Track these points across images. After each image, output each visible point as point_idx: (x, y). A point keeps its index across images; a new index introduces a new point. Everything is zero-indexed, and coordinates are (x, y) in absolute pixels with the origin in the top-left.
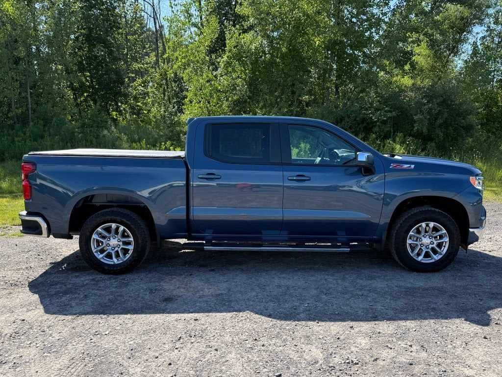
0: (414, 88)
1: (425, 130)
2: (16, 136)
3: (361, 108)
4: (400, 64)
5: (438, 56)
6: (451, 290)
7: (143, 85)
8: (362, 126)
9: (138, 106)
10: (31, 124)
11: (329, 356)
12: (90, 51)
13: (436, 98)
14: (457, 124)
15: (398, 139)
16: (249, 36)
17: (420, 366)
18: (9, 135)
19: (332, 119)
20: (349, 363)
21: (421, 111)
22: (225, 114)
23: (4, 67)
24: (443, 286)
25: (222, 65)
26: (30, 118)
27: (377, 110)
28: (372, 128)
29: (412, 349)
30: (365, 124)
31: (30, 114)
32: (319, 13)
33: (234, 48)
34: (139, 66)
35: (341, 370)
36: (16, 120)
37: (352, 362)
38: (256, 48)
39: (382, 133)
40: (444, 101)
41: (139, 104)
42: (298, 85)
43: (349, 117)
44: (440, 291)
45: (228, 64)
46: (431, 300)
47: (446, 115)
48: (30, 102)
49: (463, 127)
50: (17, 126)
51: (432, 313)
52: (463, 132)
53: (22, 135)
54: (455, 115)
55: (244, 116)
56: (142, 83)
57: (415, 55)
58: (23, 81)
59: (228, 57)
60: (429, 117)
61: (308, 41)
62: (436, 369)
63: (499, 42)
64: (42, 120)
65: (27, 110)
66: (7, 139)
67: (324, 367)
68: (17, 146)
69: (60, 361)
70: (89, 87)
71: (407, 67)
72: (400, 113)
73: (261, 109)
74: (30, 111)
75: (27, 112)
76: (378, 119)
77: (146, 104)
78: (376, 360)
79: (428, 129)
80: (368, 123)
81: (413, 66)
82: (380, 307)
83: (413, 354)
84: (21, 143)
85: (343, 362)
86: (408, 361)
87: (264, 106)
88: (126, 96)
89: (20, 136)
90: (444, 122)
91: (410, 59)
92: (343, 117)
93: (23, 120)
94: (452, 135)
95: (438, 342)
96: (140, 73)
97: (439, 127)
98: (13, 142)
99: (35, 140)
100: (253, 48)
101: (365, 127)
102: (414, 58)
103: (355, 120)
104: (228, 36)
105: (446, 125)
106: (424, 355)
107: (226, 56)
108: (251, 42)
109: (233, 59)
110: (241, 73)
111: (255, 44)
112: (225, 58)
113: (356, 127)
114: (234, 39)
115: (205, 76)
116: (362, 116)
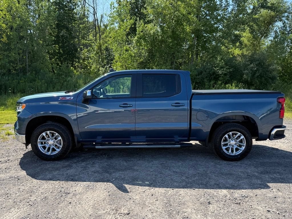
0: (243, 55)
1: (249, 79)
2: (20, 80)
4: (234, 42)
5: (255, 38)
6: (284, 163)
7: (87, 52)
9: (85, 64)
10: (28, 73)
11: (232, 194)
13: (255, 62)
14: (267, 76)
15: (233, 84)
16: (150, 26)
17: (280, 199)
18: (17, 79)
19: (196, 72)
20: (243, 197)
21: (247, 69)
22: (135, 69)
23: (14, 42)
24: (279, 162)
25: (134, 42)
26: (27, 70)
27: (222, 68)
28: (218, 78)
29: (273, 191)
30: (214, 76)
31: (27, 68)
32: (189, 13)
33: (141, 32)
34: (86, 42)
35: (240, 200)
36: (20, 71)
37: (245, 196)
38: (154, 33)
39: (224, 81)
40: (259, 63)
41: (85, 63)
42: (177, 53)
43: (206, 71)
44: (278, 164)
45: (138, 41)
46: (275, 168)
47: (261, 71)
48: (27, 61)
49: (270, 78)
50: (21, 74)
51: (278, 174)
52: (270, 80)
53: (24, 79)
54: (265, 71)
55: (147, 70)
56: (87, 51)
57: (242, 37)
58: (25, 50)
59: (138, 37)
60: (251, 72)
61: (183, 29)
62: (289, 200)
63: (290, 31)
64: (34, 71)
65: (26, 65)
66: (16, 81)
67: (232, 198)
68: (21, 85)
69: (96, 193)
70: (58, 53)
71: (238, 44)
72: (234, 70)
73: (156, 66)
74: (27, 66)
75: (26, 67)
76: (222, 73)
77: (89, 63)
78: (257, 195)
79: (251, 79)
80: (216, 75)
81: (241, 43)
82: (249, 171)
83: (275, 193)
84: (23, 84)
85: (240, 196)
86: (273, 196)
87: (158, 65)
88: (79, 58)
89: (22, 80)
90: (260, 75)
91: (239, 39)
92: (202, 71)
93: (24, 71)
94: (264, 82)
95: (286, 188)
96: (86, 46)
97: (257, 77)
98: (19, 83)
99: (31, 82)
100: (152, 32)
101: (215, 78)
102: (242, 39)
103: (209, 73)
104: (137, 25)
105: (261, 76)
106: (280, 193)
107: (136, 37)
108: (151, 29)
109: (140, 39)
110: (145, 47)
111: (153, 30)
112: (136, 38)
113: (210, 77)
114: (141, 27)
115: (125, 48)
116: (213, 71)
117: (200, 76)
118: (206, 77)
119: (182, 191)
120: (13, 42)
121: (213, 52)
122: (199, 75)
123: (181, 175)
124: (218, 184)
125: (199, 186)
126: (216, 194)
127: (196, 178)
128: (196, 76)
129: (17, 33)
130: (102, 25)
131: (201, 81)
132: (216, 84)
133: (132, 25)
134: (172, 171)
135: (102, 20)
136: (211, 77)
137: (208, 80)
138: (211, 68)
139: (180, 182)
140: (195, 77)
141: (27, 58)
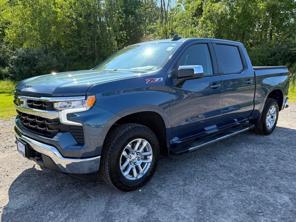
2: (89, 66)
3: (288, 47)
8: (288, 58)
10: (97, 59)
12: (126, 18)
16: (217, 5)
18: (86, 65)
19: (269, 54)
25: (200, 23)
26: (96, 56)
30: (290, 57)
31: (96, 54)
33: (208, 12)
34: (152, 26)
36: (89, 57)
38: (222, 12)
43: (280, 53)
45: (204, 22)
48: (96, 48)
50: (90, 60)
53: (92, 65)
56: (153, 36)
59: (204, 18)
64: (102, 57)
65: (95, 52)
66: (85, 67)
74: (96, 52)
92: (275, 53)
93: (93, 57)
96: (152, 31)
100: (220, 12)
101: (290, 59)
103: (284, 54)
104: (204, 6)
107: (202, 17)
108: (219, 8)
109: (207, 19)
110: (211, 27)
111: (221, 9)
112: (202, 19)
113: (284, 59)
114: (208, 7)
115: (190, 30)
116: (289, 51)
117: (273, 58)
118: (280, 59)
119: (226, 193)
120: (83, 29)
121: (290, 30)
122: (272, 56)
123: (229, 171)
124: (277, 187)
125: (250, 188)
126: (273, 202)
127: (248, 176)
128: (269, 57)
129: (86, 20)
130: (169, 10)
131: (274, 63)
132: (291, 66)
133: (199, 6)
134: (218, 164)
135: (170, 4)
136: (286, 59)
137: (282, 62)
138: (286, 49)
139: (226, 180)
140: (267, 59)
141: (96, 45)
